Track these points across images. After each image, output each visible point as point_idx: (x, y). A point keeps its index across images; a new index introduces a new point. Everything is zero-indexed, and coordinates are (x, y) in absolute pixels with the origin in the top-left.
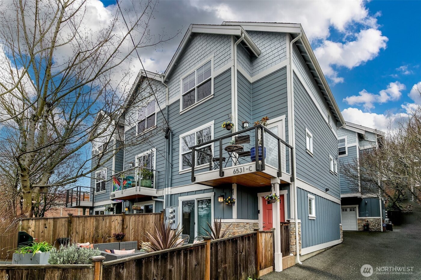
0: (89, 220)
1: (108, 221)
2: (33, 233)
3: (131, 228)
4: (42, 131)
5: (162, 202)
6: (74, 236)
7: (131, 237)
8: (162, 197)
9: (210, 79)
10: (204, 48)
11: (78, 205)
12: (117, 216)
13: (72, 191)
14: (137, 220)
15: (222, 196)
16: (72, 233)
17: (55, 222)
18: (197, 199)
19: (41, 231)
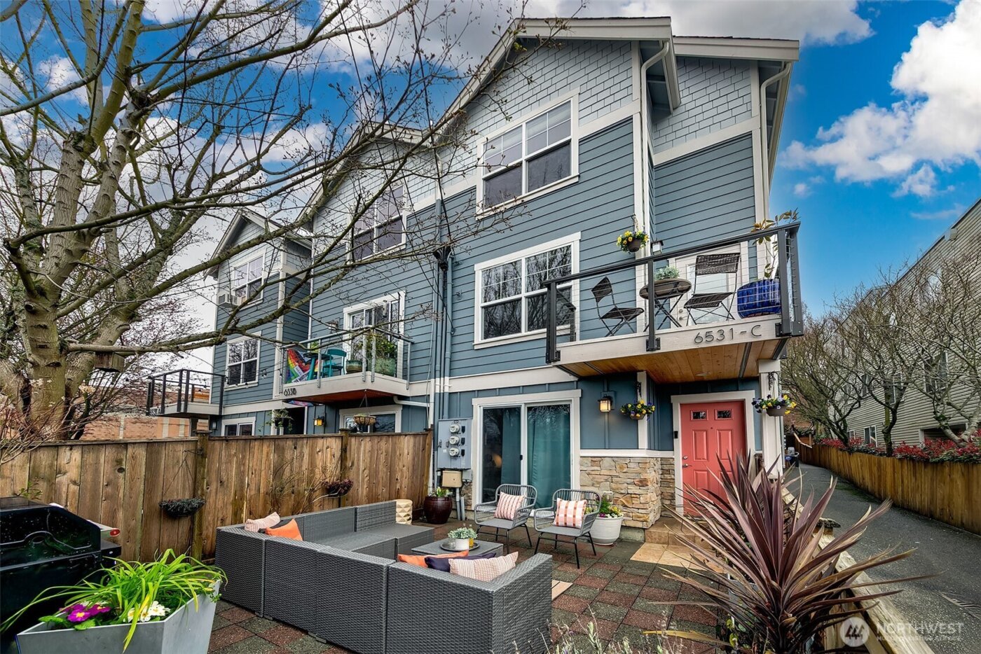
0: (256, 448)
1: (306, 451)
2: (73, 488)
3: (362, 467)
4: (111, 177)
5: (425, 410)
6: (214, 491)
7: (363, 488)
8: (426, 398)
9: (568, 143)
10: (548, 76)
11: (182, 411)
12: (329, 439)
13: (165, 381)
14: (375, 447)
15: (608, 398)
16: (208, 485)
17: (151, 453)
18: (525, 404)
19: (103, 481)
